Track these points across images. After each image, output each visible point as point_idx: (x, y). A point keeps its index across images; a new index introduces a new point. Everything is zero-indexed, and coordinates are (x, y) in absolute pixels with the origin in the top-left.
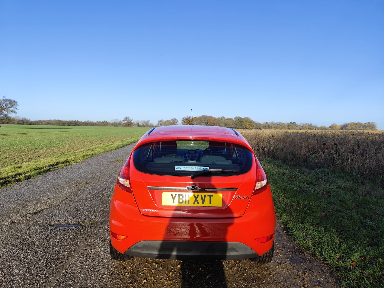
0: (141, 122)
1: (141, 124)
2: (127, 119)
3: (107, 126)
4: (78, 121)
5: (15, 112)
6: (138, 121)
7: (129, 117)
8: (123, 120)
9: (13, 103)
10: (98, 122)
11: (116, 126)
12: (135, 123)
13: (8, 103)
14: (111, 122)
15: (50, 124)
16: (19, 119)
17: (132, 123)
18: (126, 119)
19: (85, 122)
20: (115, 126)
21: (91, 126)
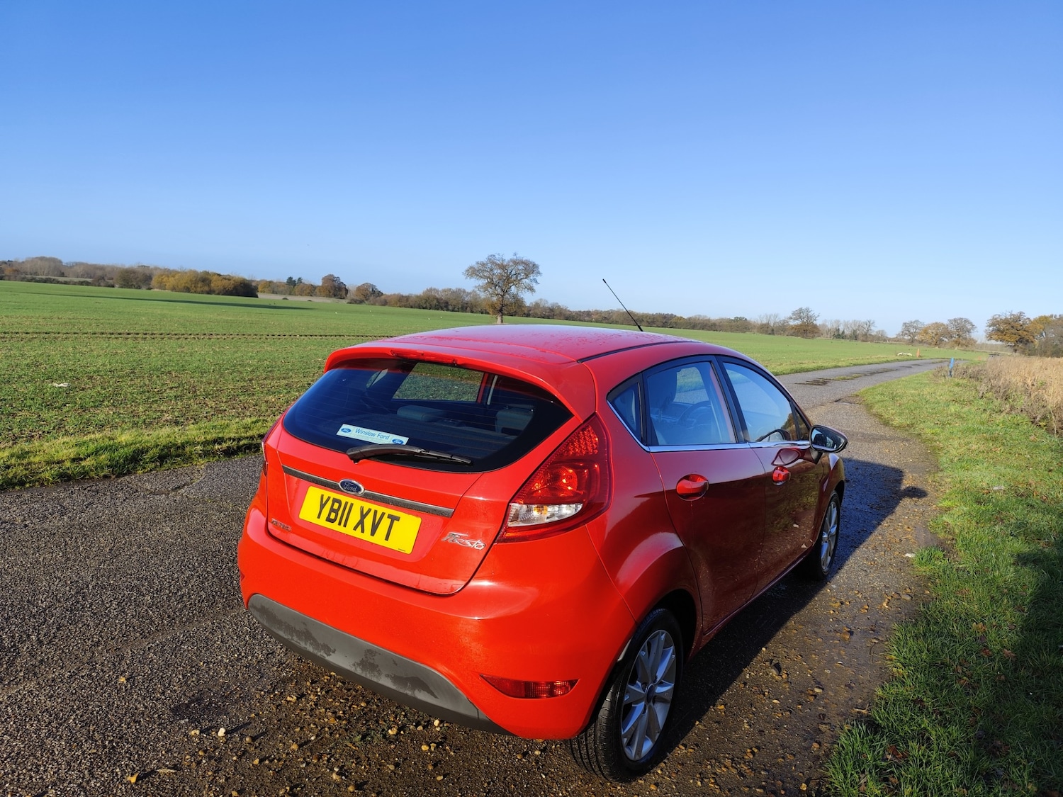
0: (846, 325)
1: (847, 332)
2: (802, 314)
3: (744, 332)
4: (672, 316)
5: (531, 289)
6: (837, 322)
7: (808, 310)
8: (791, 318)
9: (530, 269)
10: (722, 320)
11: (770, 334)
12: (829, 327)
13: (520, 267)
14: (759, 322)
15: (608, 319)
16: (546, 305)
17: (815, 326)
18: (799, 314)
19: (690, 319)
20: (767, 333)
21: (703, 329)
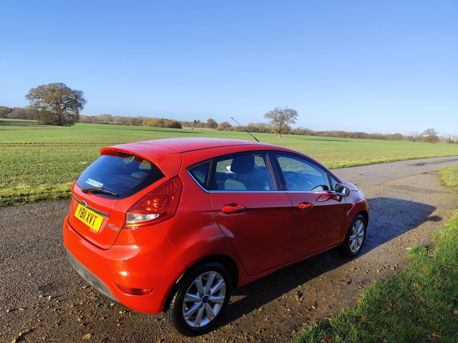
0: (454, 137)
1: (455, 140)
2: (429, 132)
3: (400, 140)
4: (363, 133)
5: (294, 122)
6: (450, 135)
7: (433, 130)
8: (424, 134)
9: (293, 113)
10: (388, 135)
11: (413, 141)
12: (445, 137)
13: (289, 113)
14: (408, 136)
15: (331, 135)
16: (302, 129)
17: (437, 138)
18: (428, 131)
19: (372, 134)
20: (411, 140)
21: (378, 139)
